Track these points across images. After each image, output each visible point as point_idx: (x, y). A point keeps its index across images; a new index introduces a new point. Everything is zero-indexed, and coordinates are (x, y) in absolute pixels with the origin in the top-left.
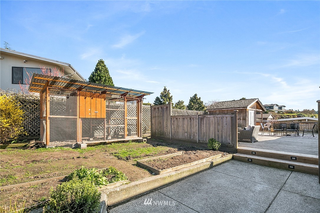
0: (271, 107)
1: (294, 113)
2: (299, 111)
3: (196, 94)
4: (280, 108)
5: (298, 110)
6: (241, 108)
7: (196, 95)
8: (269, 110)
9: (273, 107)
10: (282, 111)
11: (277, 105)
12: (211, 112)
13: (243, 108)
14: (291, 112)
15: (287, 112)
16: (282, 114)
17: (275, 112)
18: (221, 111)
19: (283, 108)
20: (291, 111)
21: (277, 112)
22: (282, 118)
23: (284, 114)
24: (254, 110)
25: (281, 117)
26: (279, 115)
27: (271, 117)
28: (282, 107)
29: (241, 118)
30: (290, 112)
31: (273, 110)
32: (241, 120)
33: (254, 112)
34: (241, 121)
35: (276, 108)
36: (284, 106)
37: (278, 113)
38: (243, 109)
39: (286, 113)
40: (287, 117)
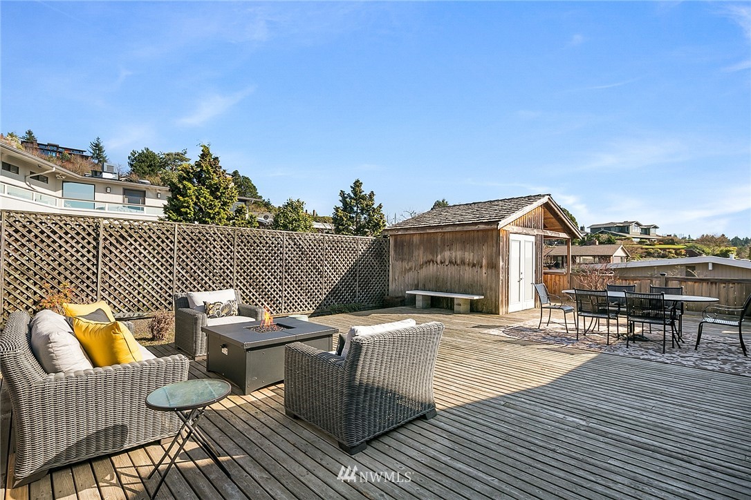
0: (624, 228)
1: (679, 243)
2: (692, 237)
3: (358, 181)
4: (646, 231)
5: (688, 237)
6: (482, 227)
7: (357, 184)
8: (617, 235)
9: (628, 227)
10: (649, 239)
11: (638, 224)
12: (399, 238)
13: (487, 227)
14: (671, 240)
15: (663, 241)
16: (650, 245)
17: (632, 241)
18: (426, 236)
19: (652, 231)
20: (670, 238)
21: (639, 240)
22: (649, 254)
23: (654, 245)
24: (536, 232)
25: (646, 252)
26: (642, 249)
27: (620, 253)
28: (649, 229)
29: (484, 262)
30: (669, 240)
31: (628, 236)
32: (481, 267)
33: (536, 240)
34: (484, 271)
35: (635, 232)
36: (656, 227)
37: (640, 243)
38: (488, 230)
39: (660, 244)
40: (662, 252)
